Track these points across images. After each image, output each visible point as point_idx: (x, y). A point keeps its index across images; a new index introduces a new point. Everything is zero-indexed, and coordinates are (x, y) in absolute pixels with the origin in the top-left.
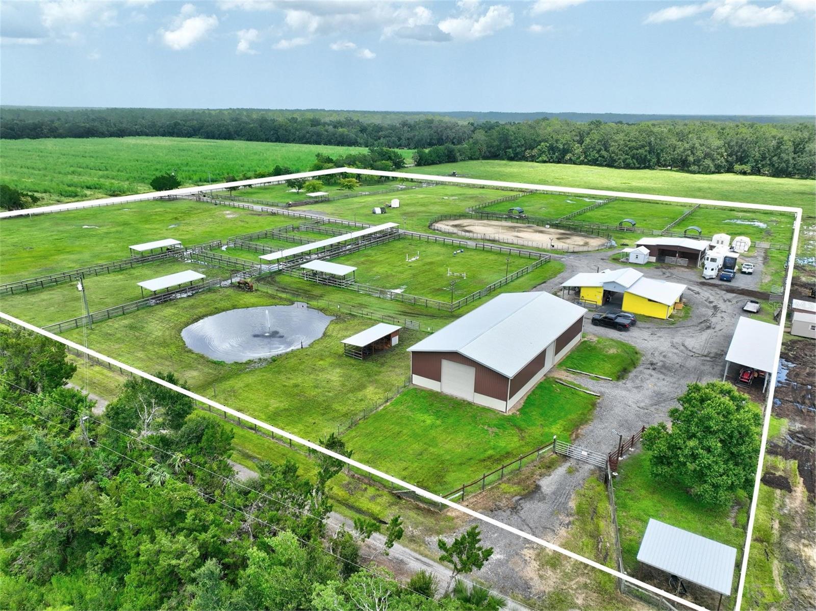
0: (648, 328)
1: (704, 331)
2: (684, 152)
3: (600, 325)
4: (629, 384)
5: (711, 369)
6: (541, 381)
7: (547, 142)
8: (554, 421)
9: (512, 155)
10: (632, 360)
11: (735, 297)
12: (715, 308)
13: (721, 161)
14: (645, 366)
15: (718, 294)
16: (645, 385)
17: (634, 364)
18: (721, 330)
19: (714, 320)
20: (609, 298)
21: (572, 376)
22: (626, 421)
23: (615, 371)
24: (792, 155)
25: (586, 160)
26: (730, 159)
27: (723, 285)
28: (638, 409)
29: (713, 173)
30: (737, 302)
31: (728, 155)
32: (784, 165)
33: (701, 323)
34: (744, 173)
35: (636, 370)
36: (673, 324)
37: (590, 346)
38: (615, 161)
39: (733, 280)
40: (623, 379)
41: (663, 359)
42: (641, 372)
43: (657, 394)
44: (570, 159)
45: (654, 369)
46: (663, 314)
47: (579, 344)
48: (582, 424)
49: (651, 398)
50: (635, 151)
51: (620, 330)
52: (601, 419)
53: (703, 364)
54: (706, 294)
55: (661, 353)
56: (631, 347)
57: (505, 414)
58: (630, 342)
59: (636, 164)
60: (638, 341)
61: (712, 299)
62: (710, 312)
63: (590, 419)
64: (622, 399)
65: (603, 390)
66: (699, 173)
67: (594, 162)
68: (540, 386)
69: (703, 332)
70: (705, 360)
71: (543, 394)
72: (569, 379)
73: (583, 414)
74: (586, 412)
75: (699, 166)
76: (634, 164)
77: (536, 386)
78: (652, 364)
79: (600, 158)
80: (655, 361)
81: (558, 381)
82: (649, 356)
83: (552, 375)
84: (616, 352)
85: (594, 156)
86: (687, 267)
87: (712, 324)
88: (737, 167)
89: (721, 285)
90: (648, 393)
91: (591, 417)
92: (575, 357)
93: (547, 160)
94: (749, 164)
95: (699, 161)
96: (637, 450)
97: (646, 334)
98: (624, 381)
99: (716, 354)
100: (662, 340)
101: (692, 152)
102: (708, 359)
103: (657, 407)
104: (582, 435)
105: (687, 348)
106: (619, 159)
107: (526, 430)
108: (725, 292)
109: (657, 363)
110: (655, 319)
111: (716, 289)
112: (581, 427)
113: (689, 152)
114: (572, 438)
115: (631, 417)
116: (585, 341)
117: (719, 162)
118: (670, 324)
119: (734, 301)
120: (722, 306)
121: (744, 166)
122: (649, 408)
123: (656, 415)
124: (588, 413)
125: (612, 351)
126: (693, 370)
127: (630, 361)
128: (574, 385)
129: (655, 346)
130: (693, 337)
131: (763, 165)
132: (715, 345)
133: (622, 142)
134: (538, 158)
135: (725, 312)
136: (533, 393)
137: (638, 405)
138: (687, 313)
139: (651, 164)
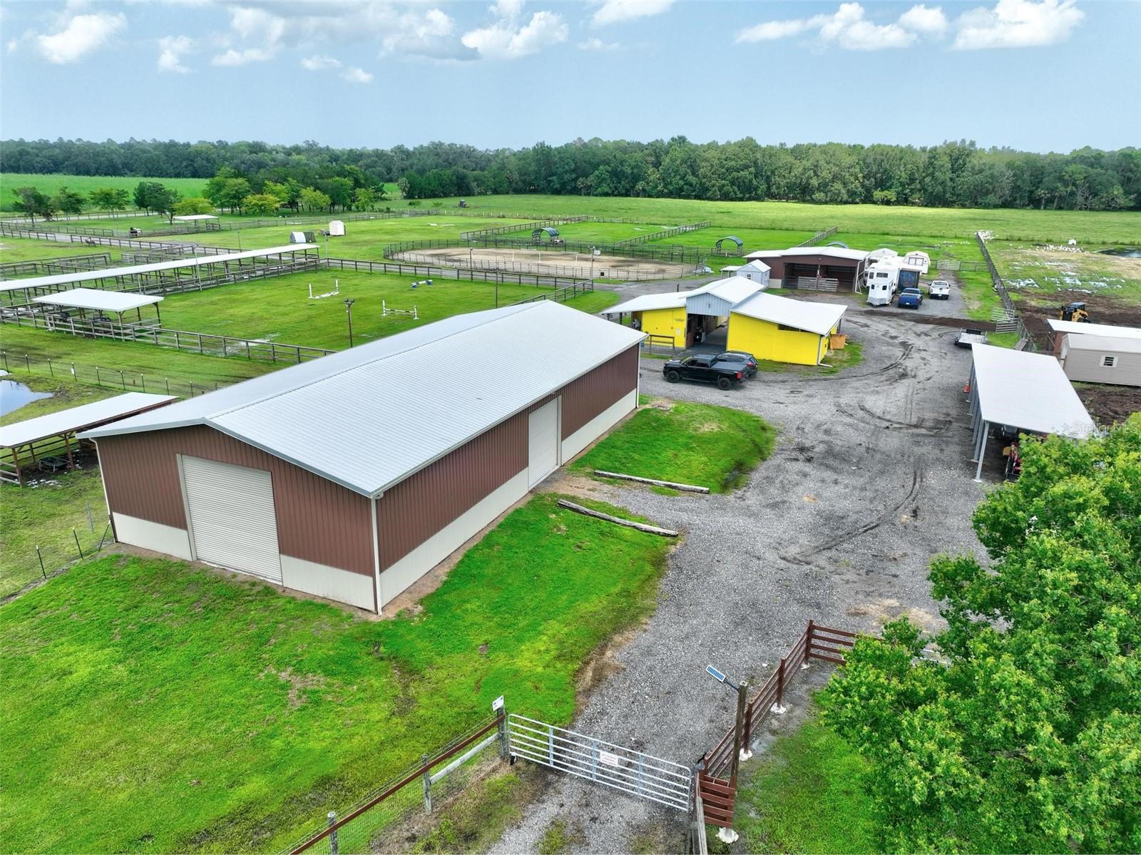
0: (784, 382)
1: (896, 381)
2: (803, 174)
3: (681, 381)
4: (753, 499)
5: (938, 452)
6: (518, 506)
7: (608, 164)
8: (533, 627)
9: (558, 186)
10: (756, 445)
11: (934, 329)
12: (904, 344)
13: (856, 186)
14: (786, 455)
15: (902, 326)
16: (792, 498)
17: (760, 452)
18: (929, 379)
19: (909, 364)
20: (700, 335)
21: (606, 488)
22: (753, 605)
23: (716, 470)
24: (949, 175)
25: (666, 191)
26: (867, 182)
27: (907, 314)
28: (783, 564)
29: (846, 203)
30: (941, 336)
31: (864, 177)
32: (940, 188)
33: (887, 369)
34: (887, 203)
35: (765, 465)
36: (832, 372)
37: (657, 420)
38: (707, 189)
39: (920, 307)
40: (736, 486)
41: (826, 438)
42: (779, 468)
43: (828, 519)
44: (644, 190)
45: (809, 460)
46: (810, 354)
47: (632, 416)
48: (618, 629)
49: (813, 530)
50: (735, 174)
51: (724, 387)
52: (679, 606)
53: (917, 443)
54: (879, 326)
55: (818, 426)
56: (750, 418)
57: (373, 618)
58: (747, 409)
59: (738, 193)
60: (765, 405)
61: (893, 332)
62: (898, 352)
63: (644, 610)
64: (738, 538)
65: (685, 517)
66: (826, 203)
67: (678, 193)
68: (513, 522)
69: (896, 384)
70: (918, 435)
71: (515, 541)
72: (596, 497)
73: (626, 593)
74: (634, 586)
75: (826, 193)
76: (735, 193)
77: (501, 520)
78: (802, 449)
79: (685, 187)
80: (808, 444)
81: (564, 502)
82: (793, 434)
83: (551, 489)
84: (716, 430)
85: (677, 184)
86: (837, 293)
87: (909, 369)
88: (878, 194)
89: (902, 314)
90: (805, 518)
91: (648, 602)
92: (619, 443)
93: (610, 192)
94: (893, 190)
95: (826, 185)
96: (798, 712)
97: (780, 393)
98: (740, 493)
99: (937, 421)
100: (815, 400)
101: (815, 172)
102: (924, 431)
103: (833, 553)
104: (618, 670)
105: (872, 415)
106: (713, 186)
107: (428, 673)
108: (913, 323)
109: (813, 447)
110: (794, 367)
111: (895, 319)
112: (618, 638)
113: (811, 173)
114: (580, 687)
115: (766, 591)
116: (647, 411)
117: (853, 186)
118: (825, 372)
119: (935, 334)
120: (918, 342)
121: (886, 192)
122: (813, 558)
123: (835, 578)
124: (641, 588)
125: (709, 428)
126: (899, 457)
127: (751, 445)
128: (611, 510)
129: (803, 413)
130: (878, 392)
131: (912, 190)
132: (927, 405)
133: (716, 161)
134: (596, 190)
135: (925, 350)
136: (487, 540)
137: (782, 553)
138: (853, 353)
139: (759, 192)
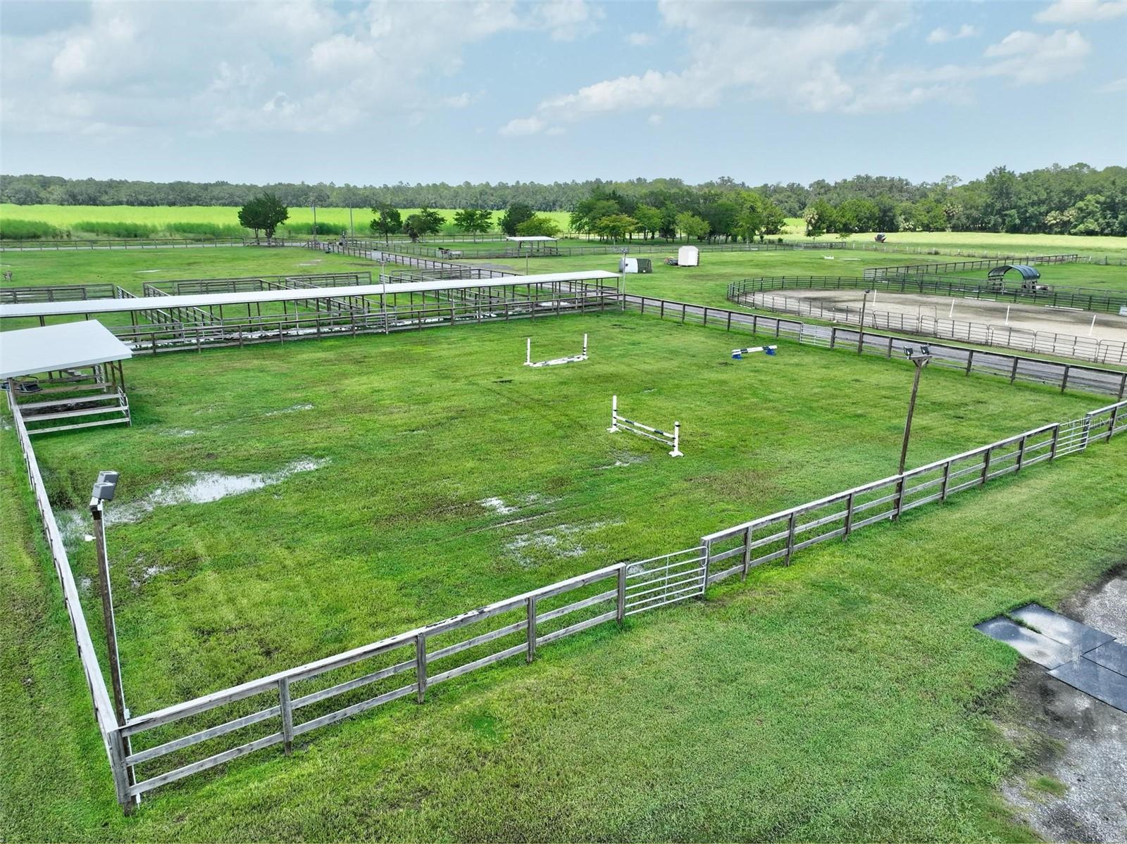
7: (1100, 192)
9: (1017, 221)
93: (1098, 229)
134: (1075, 226)
